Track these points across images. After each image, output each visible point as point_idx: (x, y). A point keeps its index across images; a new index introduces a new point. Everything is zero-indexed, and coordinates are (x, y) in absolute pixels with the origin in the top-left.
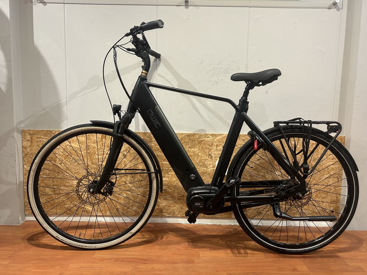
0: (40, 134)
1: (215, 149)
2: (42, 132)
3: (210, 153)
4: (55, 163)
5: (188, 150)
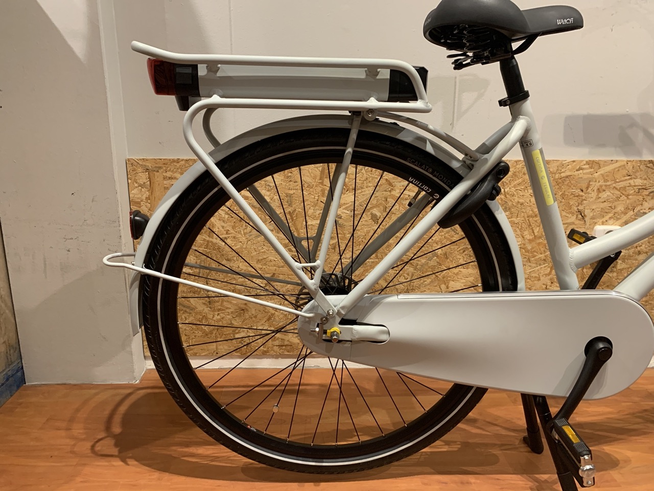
0: (170, 170)
1: (594, 198)
2: (175, 164)
3: (580, 208)
4: (211, 239)
5: (528, 201)
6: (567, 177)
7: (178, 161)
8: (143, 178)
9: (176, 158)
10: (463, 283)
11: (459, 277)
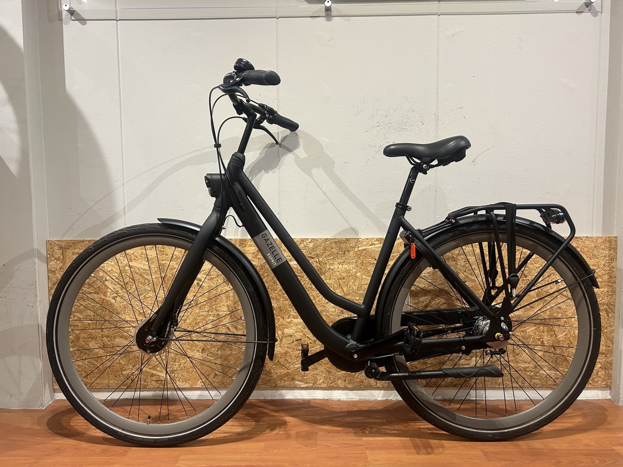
0: (77, 248)
2: (81, 243)
4: (105, 298)
5: (337, 268)
6: (363, 250)
7: (83, 241)
8: (58, 253)
9: (82, 239)
10: (294, 330)
11: (291, 325)
